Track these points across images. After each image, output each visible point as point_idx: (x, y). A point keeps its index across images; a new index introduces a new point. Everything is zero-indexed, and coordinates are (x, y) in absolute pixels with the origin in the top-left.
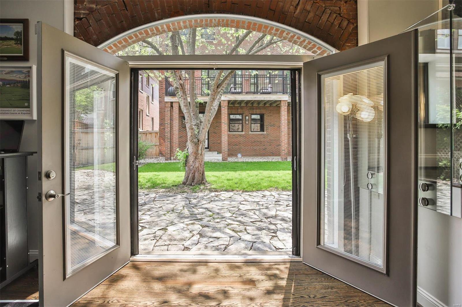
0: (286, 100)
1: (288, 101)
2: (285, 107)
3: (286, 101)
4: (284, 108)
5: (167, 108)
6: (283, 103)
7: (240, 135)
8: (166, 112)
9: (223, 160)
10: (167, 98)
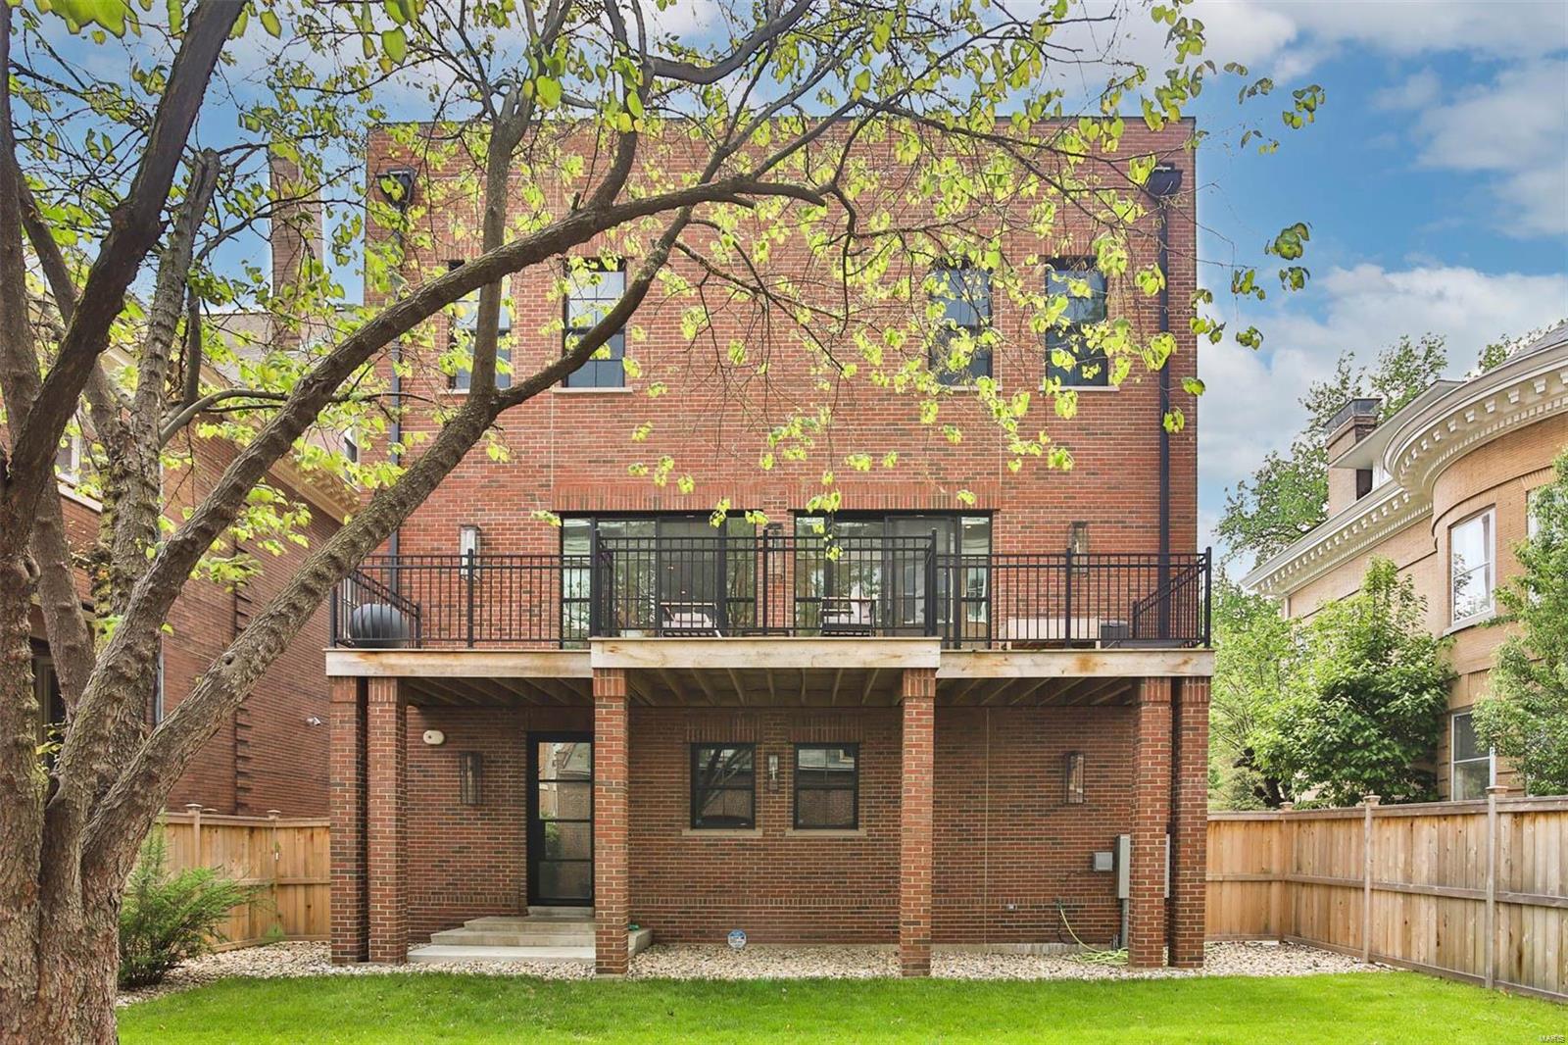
0: (926, 669)
1: (938, 675)
2: (924, 705)
3: (929, 674)
4: (916, 707)
5: (339, 707)
6: (913, 684)
7: (743, 846)
8: (335, 728)
9: (599, 971)
10: (339, 657)
